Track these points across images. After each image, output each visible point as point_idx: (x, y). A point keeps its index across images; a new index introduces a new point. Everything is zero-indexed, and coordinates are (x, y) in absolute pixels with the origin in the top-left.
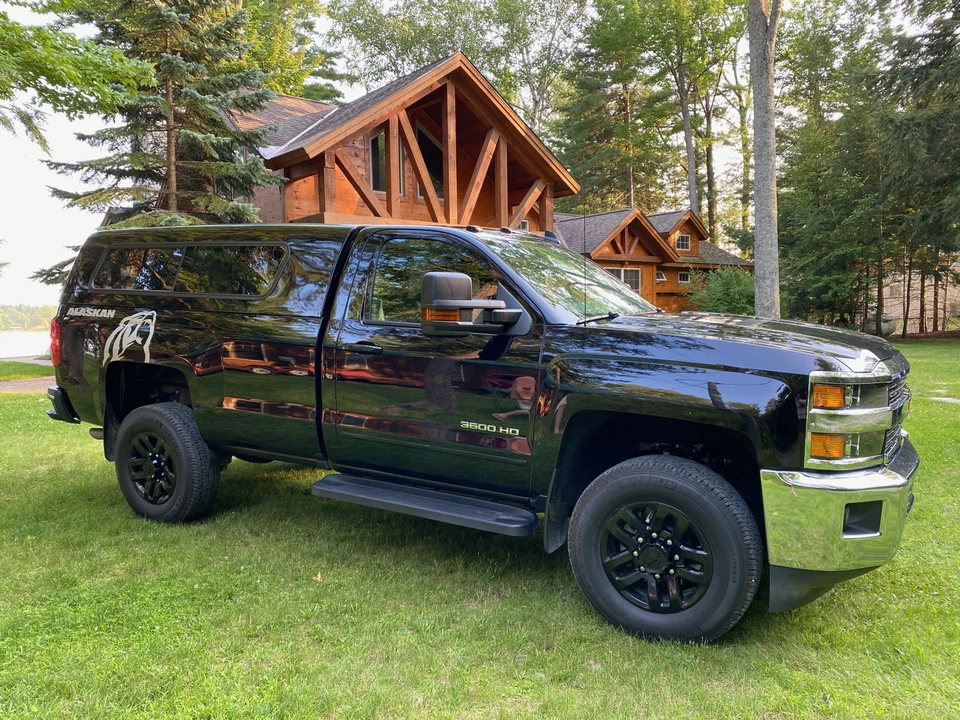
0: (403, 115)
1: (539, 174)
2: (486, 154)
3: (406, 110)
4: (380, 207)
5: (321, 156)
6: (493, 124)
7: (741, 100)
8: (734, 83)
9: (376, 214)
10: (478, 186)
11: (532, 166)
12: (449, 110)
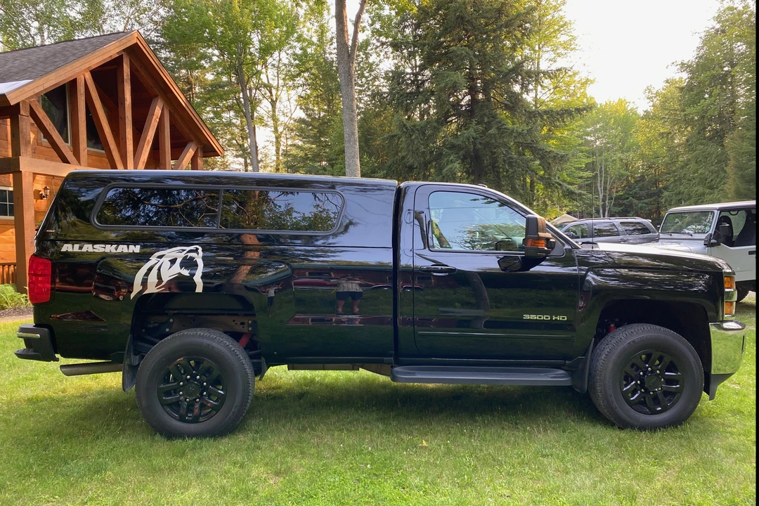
0: (88, 76)
1: (193, 138)
2: (154, 117)
3: (90, 71)
4: (69, 155)
5: (18, 105)
6: (159, 94)
7: (272, 95)
8: (266, 82)
9: (65, 160)
10: (148, 143)
11: (187, 131)
12: (125, 78)
